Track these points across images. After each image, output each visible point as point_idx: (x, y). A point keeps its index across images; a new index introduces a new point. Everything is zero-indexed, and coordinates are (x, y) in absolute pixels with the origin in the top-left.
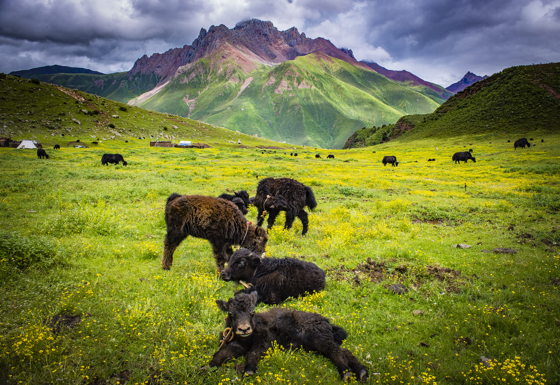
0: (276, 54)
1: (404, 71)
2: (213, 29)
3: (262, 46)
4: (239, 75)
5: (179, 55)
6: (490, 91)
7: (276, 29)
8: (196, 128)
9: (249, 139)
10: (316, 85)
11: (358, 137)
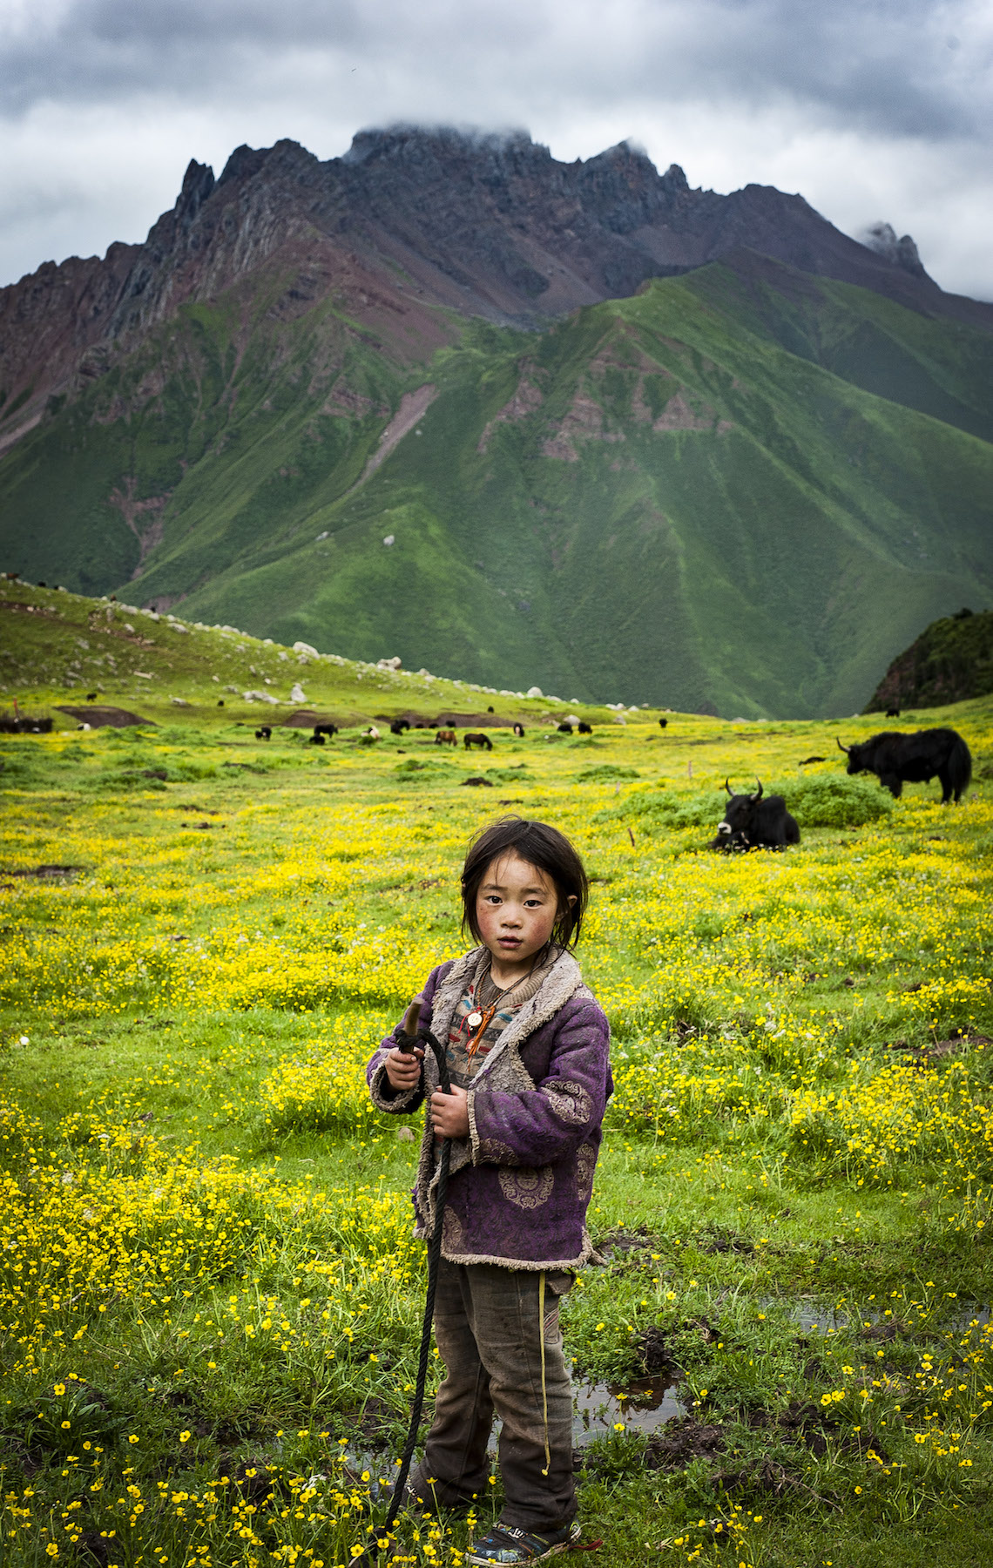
0: (546, 273)
2: (245, 163)
4: (371, 379)
5: (88, 289)
7: (546, 152)
8: (93, 637)
9: (349, 683)
10: (738, 415)
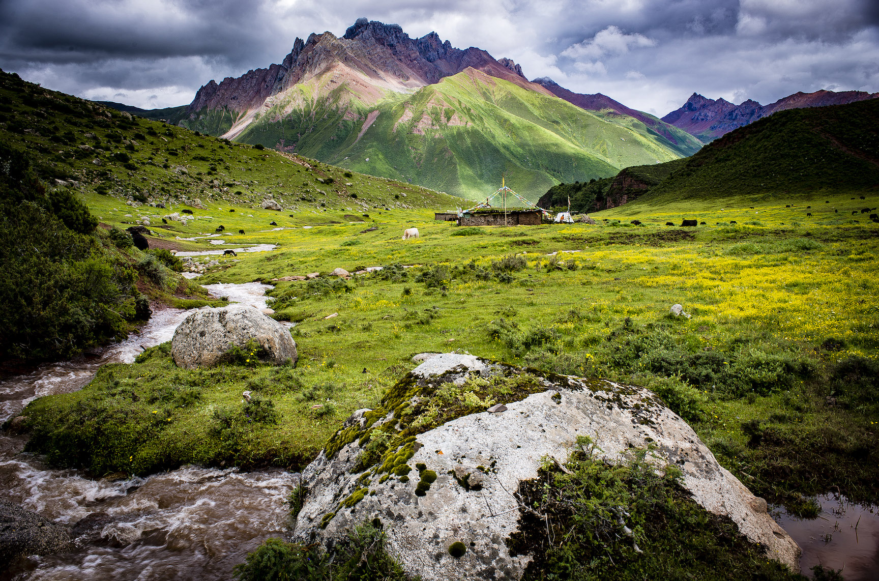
0: (408, 75)
1: (599, 95)
2: (314, 39)
3: (388, 62)
4: (358, 108)
5: (264, 78)
6: (758, 141)
7: (407, 35)
10: (473, 121)
11: (554, 197)
